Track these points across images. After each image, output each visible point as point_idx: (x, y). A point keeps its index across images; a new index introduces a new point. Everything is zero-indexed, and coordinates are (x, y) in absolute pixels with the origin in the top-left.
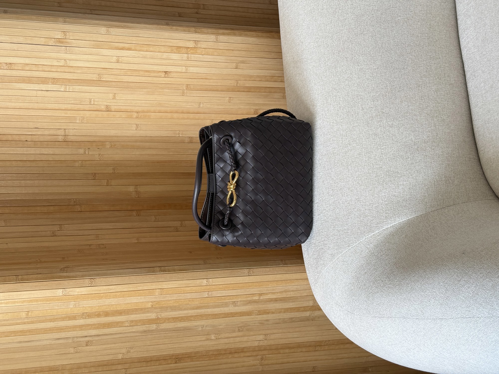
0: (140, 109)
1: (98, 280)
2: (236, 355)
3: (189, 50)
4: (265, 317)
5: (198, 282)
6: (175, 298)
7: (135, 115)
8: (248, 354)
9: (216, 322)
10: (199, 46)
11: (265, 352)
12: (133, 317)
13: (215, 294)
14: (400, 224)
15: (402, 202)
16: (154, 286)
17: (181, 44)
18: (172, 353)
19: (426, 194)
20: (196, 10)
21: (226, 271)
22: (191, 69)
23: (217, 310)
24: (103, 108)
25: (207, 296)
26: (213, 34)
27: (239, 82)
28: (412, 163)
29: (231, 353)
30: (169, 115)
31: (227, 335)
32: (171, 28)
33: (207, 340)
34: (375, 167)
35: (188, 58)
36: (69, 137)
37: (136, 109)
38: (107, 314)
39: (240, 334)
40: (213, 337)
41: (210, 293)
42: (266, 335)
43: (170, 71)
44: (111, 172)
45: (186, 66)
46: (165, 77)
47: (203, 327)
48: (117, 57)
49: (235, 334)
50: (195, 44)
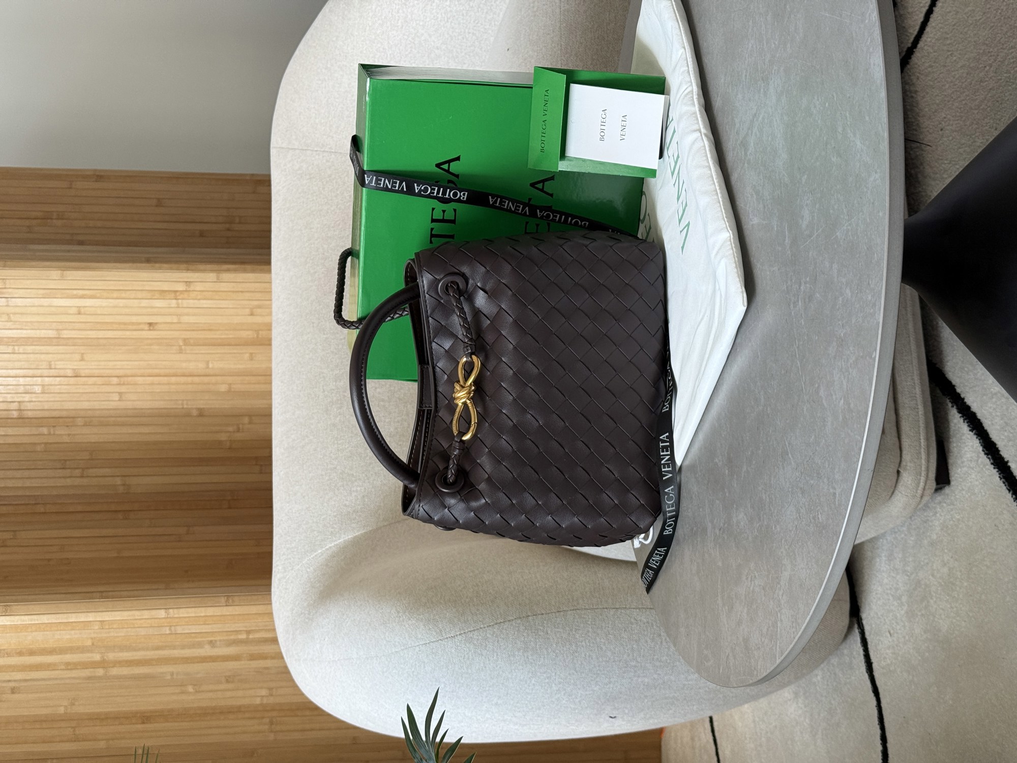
0: (121, 372)
1: (15, 607)
2: (231, 716)
3: (178, 294)
4: (262, 663)
5: (154, 613)
6: (123, 634)
7: (115, 380)
8: (247, 715)
9: (190, 668)
10: (192, 288)
11: (274, 714)
12: (68, 657)
13: (179, 630)
14: (345, 541)
15: (352, 514)
16: (91, 617)
17: (165, 287)
18: (134, 709)
19: (382, 504)
20: (227, 226)
21: (193, 599)
22: (185, 319)
23: (187, 653)
24: (69, 373)
25: (168, 632)
26: (212, 271)
27: (260, 332)
28: (371, 464)
29: (221, 713)
30: (165, 379)
31: (211, 687)
32: (152, 266)
33: (182, 693)
34: (329, 467)
35: (178, 304)
36: (25, 412)
37: (118, 372)
38: (32, 653)
39: (230, 686)
40: (190, 689)
41: (173, 628)
42: (270, 689)
43: (156, 322)
44: (88, 458)
45: (177, 315)
46: (150, 330)
47: (172, 674)
48: (78, 307)
49: (222, 687)
50: (187, 286)
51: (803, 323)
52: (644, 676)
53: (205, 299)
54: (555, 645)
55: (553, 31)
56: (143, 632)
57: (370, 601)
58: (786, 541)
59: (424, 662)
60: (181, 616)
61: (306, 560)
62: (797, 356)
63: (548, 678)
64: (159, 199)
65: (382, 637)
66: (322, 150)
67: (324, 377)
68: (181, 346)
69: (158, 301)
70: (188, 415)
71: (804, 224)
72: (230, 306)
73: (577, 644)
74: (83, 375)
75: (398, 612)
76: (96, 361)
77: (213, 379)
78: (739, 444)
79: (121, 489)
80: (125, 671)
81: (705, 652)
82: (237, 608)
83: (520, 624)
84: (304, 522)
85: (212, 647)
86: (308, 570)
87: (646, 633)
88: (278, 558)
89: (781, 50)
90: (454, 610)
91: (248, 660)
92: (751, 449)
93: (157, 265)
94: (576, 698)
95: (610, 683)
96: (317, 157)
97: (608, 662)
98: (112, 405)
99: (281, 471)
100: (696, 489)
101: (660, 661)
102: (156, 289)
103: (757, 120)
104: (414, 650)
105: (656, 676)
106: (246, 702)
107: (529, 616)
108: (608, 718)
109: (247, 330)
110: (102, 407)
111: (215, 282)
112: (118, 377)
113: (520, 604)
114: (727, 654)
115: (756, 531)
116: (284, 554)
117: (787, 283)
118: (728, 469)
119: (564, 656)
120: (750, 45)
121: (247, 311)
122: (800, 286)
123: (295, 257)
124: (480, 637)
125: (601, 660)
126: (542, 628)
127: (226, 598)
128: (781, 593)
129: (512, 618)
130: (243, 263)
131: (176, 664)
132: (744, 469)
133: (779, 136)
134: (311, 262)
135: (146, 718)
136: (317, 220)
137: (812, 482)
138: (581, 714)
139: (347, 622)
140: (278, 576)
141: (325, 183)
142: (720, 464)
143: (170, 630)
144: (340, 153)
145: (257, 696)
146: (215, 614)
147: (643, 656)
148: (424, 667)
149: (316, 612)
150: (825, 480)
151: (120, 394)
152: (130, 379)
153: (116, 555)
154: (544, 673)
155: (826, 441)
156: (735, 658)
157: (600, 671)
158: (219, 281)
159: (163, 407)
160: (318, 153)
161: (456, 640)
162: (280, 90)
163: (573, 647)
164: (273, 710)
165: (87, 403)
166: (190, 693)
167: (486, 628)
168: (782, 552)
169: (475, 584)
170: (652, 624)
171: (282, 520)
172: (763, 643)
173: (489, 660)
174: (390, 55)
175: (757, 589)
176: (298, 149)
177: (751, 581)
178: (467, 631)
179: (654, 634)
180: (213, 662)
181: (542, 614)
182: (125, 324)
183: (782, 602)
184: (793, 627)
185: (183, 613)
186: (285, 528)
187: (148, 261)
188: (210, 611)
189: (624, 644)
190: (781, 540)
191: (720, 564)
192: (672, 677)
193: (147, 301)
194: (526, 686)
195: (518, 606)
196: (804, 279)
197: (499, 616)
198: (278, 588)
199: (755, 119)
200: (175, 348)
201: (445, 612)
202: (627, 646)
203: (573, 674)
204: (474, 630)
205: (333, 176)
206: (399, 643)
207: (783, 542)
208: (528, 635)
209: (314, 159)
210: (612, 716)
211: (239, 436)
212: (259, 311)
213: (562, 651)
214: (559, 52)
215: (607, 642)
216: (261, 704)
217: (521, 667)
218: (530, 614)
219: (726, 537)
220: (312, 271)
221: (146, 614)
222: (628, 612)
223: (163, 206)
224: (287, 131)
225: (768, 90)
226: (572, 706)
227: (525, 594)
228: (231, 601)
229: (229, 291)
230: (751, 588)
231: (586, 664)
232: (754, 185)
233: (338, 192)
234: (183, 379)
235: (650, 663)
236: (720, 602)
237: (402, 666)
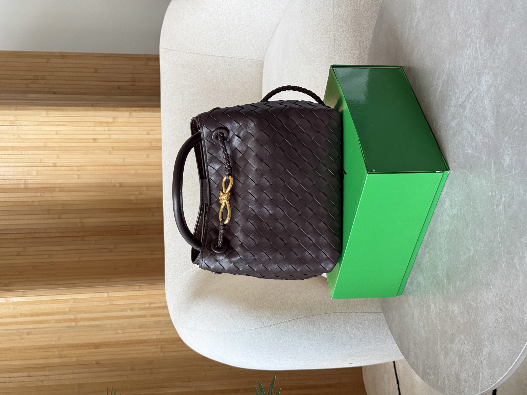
0: (79, 164)
1: (29, 292)
2: (141, 345)
3: (109, 123)
4: (157, 319)
5: (101, 294)
6: (85, 305)
7: (76, 168)
8: (149, 344)
9: (120, 321)
10: (116, 120)
11: (164, 343)
12: (56, 317)
13: (115, 303)
16: (69, 297)
17: (102, 120)
18: (91, 342)
20: (132, 83)
21: (122, 287)
22: (113, 137)
23: (119, 314)
24: (51, 164)
25: (109, 304)
27: (152, 143)
29: (136, 343)
30: (102, 168)
31: (131, 331)
32: (95, 109)
33: (116, 333)
35: (109, 129)
36: (28, 185)
37: (77, 164)
38: (38, 315)
39: (141, 330)
40: (120, 331)
41: (111, 302)
42: (161, 331)
43: (97, 138)
44: (62, 208)
45: (109, 135)
46: (94, 142)
47: (111, 324)
48: (56, 131)
49: (137, 330)
50: (114, 119)
51: (503, 219)
52: (370, 346)
53: (123, 126)
54: (323, 331)
55: (329, 5)
56: (96, 304)
57: (224, 303)
58: (487, 331)
59: (254, 338)
60: (116, 296)
61: (185, 274)
62: (498, 235)
63: (319, 346)
64: (95, 69)
65: (231, 324)
66: (190, 52)
67: (192, 176)
68: (110, 150)
69: (99, 127)
70: (113, 186)
71: (506, 164)
72: (137, 130)
73: (335, 330)
74: (59, 166)
75: (240, 312)
76: (65, 158)
77: (128, 167)
78: (455, 269)
79: (79, 225)
80: (86, 323)
81: (428, 370)
82: (145, 291)
83: (305, 320)
84: (183, 253)
85: (132, 311)
86: (186, 279)
87: (372, 325)
88: (168, 271)
89: (491, 62)
90: (270, 312)
91: (150, 317)
92: (463, 274)
93: (98, 108)
94: (333, 355)
95: (351, 348)
96: (187, 55)
97: (351, 339)
98: (74, 181)
99: (169, 224)
100: (423, 283)
101: (379, 338)
102: (97, 121)
103: (473, 96)
104: (249, 331)
105: (375, 345)
106: (149, 337)
107: (310, 316)
108: (348, 363)
109: (146, 142)
110: (69, 182)
111: (128, 117)
112: (77, 166)
113: (305, 310)
114: (444, 377)
115: (466, 319)
116: (172, 269)
117: (492, 193)
118: (447, 280)
119: (328, 336)
120: (468, 53)
121: (146, 132)
122: (501, 197)
123: (175, 110)
124: (284, 326)
125: (347, 338)
126: (317, 322)
127: (139, 287)
128: (483, 358)
129: (301, 317)
130: (143, 106)
131: (113, 319)
132: (458, 283)
133: (488, 109)
134: (184, 113)
135: (97, 346)
136: (187, 90)
137: (507, 307)
138: (334, 362)
139: (211, 313)
140: (169, 280)
141: (191, 70)
142: (441, 275)
143: (110, 303)
144: (200, 54)
145: (154, 334)
146: (133, 295)
147: (370, 336)
148: (254, 340)
149: (192, 304)
150: (517, 309)
151: (78, 175)
152: (84, 167)
153: (78, 260)
154: (318, 344)
155: (518, 287)
156: (449, 381)
157: (347, 343)
158: (130, 117)
159: (100, 182)
160: (187, 53)
161: (271, 328)
162: (165, 17)
163: (333, 332)
164: (162, 341)
165: (61, 180)
166: (119, 333)
167: (288, 322)
168: (484, 337)
169: (281, 298)
170: (375, 321)
171: (170, 250)
172: (469, 380)
173: (289, 338)
174: (230, 4)
175: (465, 350)
176: (175, 50)
177: (462, 344)
178: (277, 323)
179: (376, 325)
180: (132, 318)
181: (317, 315)
182: (81, 139)
183: (484, 364)
184: (491, 379)
185: (117, 294)
186: (172, 255)
187: (93, 106)
188: (131, 293)
189: (360, 330)
190: (484, 330)
191: (440, 328)
192: (384, 346)
193: (93, 127)
194: (307, 350)
195: (305, 311)
196: (504, 194)
197: (294, 316)
198: (169, 287)
199: (471, 95)
200: (107, 151)
201: (265, 313)
202: (361, 331)
203: (333, 345)
204: (281, 323)
205: (196, 67)
206: (240, 327)
207: (485, 331)
208: (310, 325)
209: (185, 56)
210: (351, 363)
211: (141, 197)
212: (152, 132)
213: (327, 334)
214: (332, 17)
215: (351, 329)
216: (157, 339)
217: (305, 341)
218: (311, 315)
219: (444, 315)
220: (185, 118)
221: (97, 295)
222: (363, 314)
223: (97, 72)
224: (170, 40)
225: (481, 81)
226: (331, 359)
227: (308, 304)
228: (141, 288)
229: (136, 122)
230: (462, 348)
231: (339, 340)
232: (469, 131)
233: (199, 75)
234: (111, 168)
235: (373, 339)
236: (439, 347)
237: (242, 339)
